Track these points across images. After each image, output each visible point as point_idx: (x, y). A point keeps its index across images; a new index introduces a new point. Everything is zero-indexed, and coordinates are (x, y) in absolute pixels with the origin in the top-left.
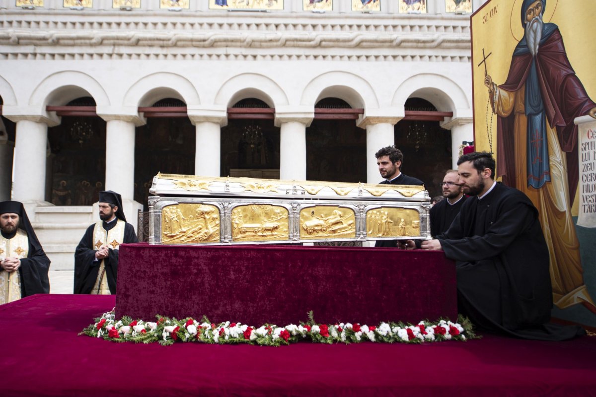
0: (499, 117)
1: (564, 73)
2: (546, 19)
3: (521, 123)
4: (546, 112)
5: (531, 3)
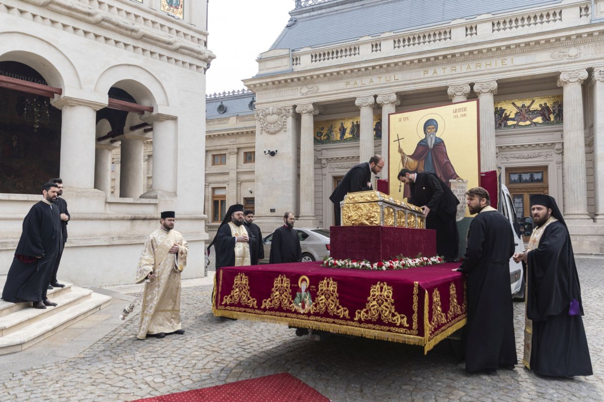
1: (446, 161)
5: (430, 125)
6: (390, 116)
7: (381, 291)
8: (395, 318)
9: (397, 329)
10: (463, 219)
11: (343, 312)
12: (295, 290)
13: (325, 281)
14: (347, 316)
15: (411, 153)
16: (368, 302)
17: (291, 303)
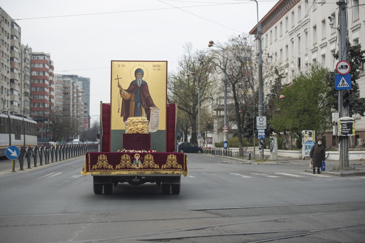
0: (123, 99)
1: (148, 95)
2: (144, 79)
3: (133, 104)
4: (142, 103)
5: (139, 72)
6: (113, 62)
7: (172, 157)
8: (178, 166)
9: (178, 170)
10: (157, 131)
11: (156, 166)
12: (133, 160)
13: (147, 155)
14: (158, 168)
15: (126, 88)
16: (167, 161)
17: (131, 165)
